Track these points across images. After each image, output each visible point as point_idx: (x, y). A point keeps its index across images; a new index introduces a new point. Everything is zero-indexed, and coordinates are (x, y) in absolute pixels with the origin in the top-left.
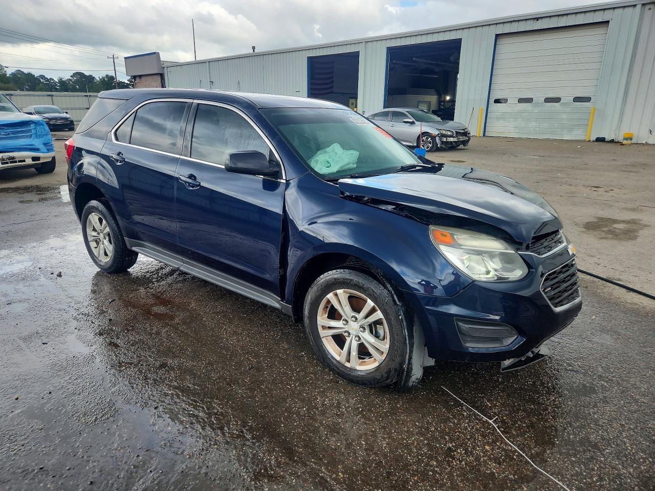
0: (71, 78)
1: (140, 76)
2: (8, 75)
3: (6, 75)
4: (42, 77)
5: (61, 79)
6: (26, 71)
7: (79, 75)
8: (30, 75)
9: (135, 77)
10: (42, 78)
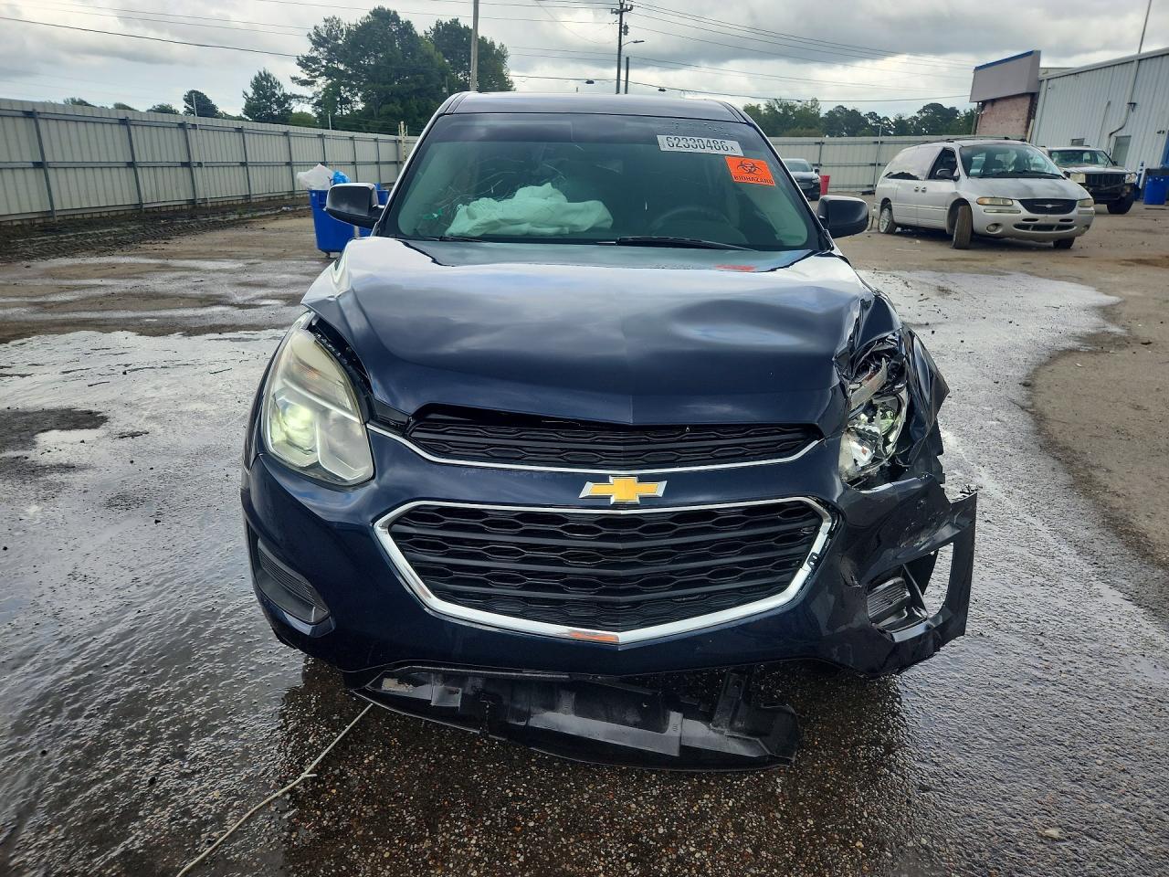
0: (917, 115)
1: (993, 101)
2: (821, 115)
3: (818, 114)
4: (873, 115)
5: (901, 118)
6: (850, 108)
7: (936, 108)
8: (854, 112)
9: (985, 103)
10: (871, 118)
